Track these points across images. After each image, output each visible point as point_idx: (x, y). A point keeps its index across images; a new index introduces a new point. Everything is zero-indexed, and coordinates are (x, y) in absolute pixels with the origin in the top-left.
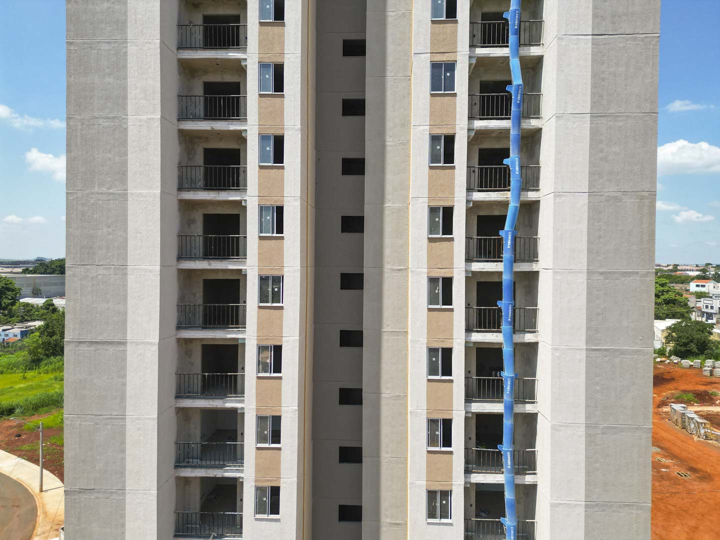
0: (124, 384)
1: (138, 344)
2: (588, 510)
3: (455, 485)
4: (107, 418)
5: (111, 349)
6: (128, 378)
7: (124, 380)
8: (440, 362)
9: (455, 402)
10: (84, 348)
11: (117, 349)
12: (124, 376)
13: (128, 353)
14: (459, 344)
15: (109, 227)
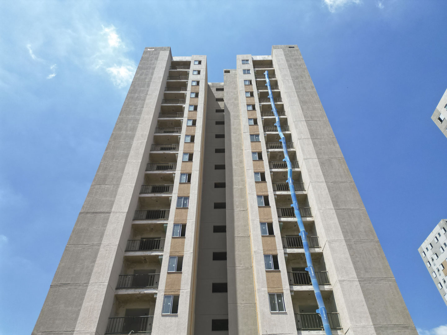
0: (105, 230)
1: (116, 213)
2: (361, 283)
3: (285, 289)
4: (91, 246)
5: (102, 215)
6: (108, 227)
7: (105, 228)
8: (267, 229)
9: (277, 246)
10: (89, 215)
11: (106, 215)
12: (106, 226)
13: (111, 216)
14: (276, 220)
15: (115, 172)
